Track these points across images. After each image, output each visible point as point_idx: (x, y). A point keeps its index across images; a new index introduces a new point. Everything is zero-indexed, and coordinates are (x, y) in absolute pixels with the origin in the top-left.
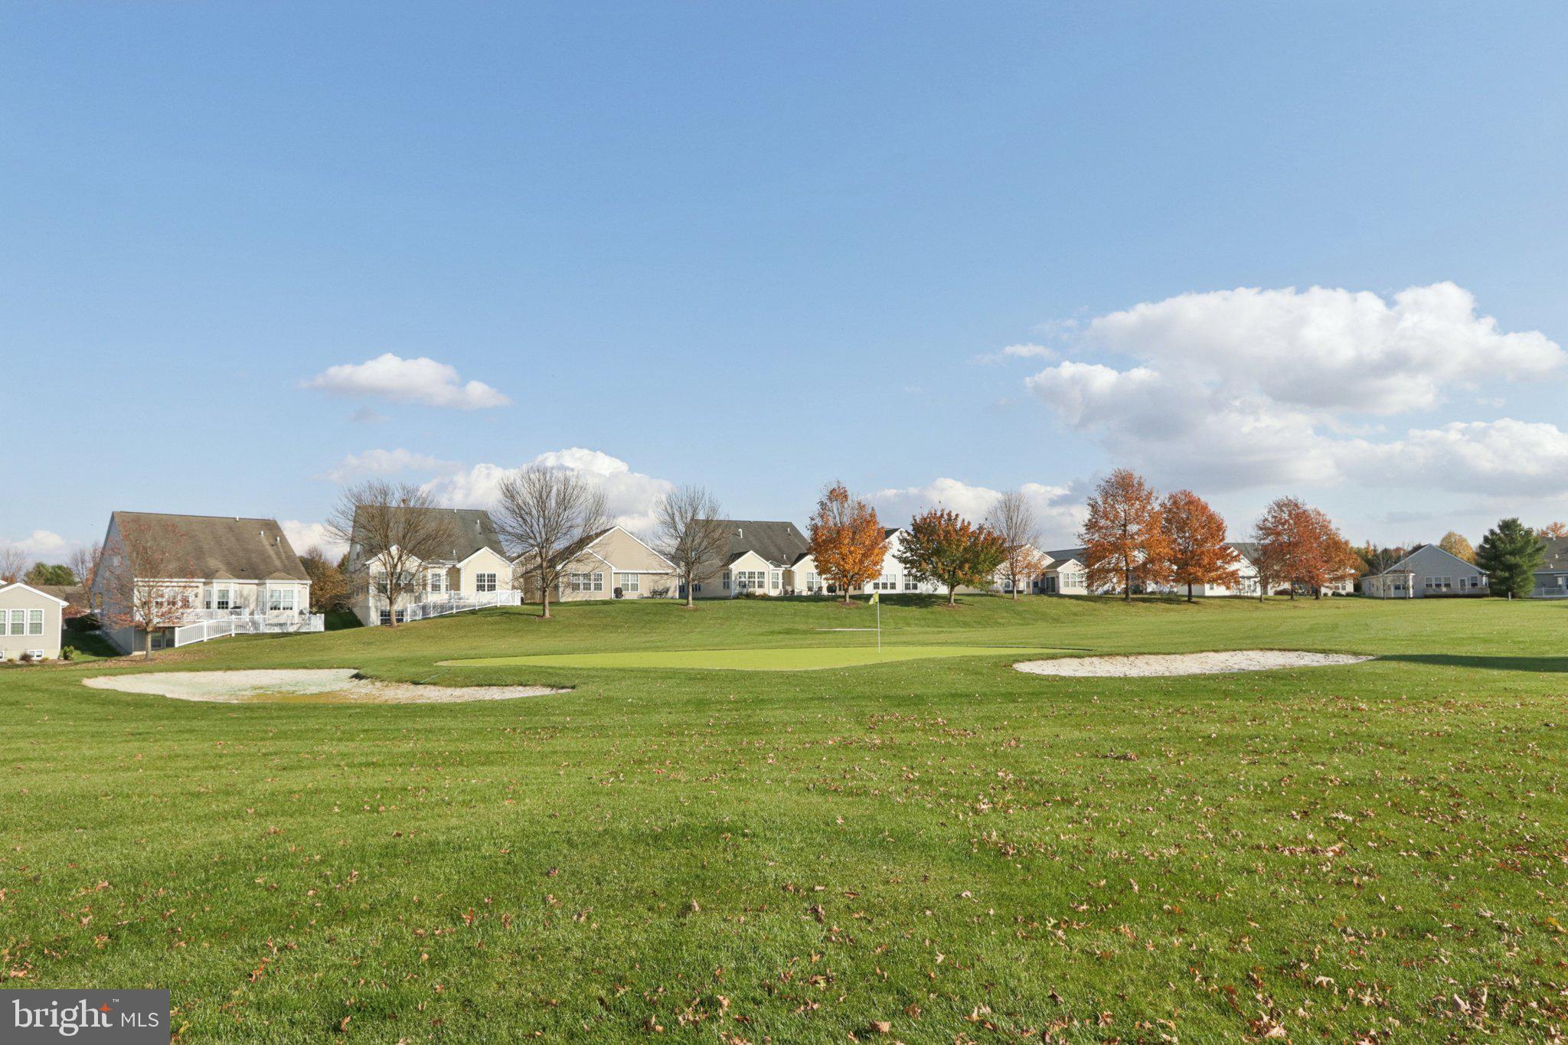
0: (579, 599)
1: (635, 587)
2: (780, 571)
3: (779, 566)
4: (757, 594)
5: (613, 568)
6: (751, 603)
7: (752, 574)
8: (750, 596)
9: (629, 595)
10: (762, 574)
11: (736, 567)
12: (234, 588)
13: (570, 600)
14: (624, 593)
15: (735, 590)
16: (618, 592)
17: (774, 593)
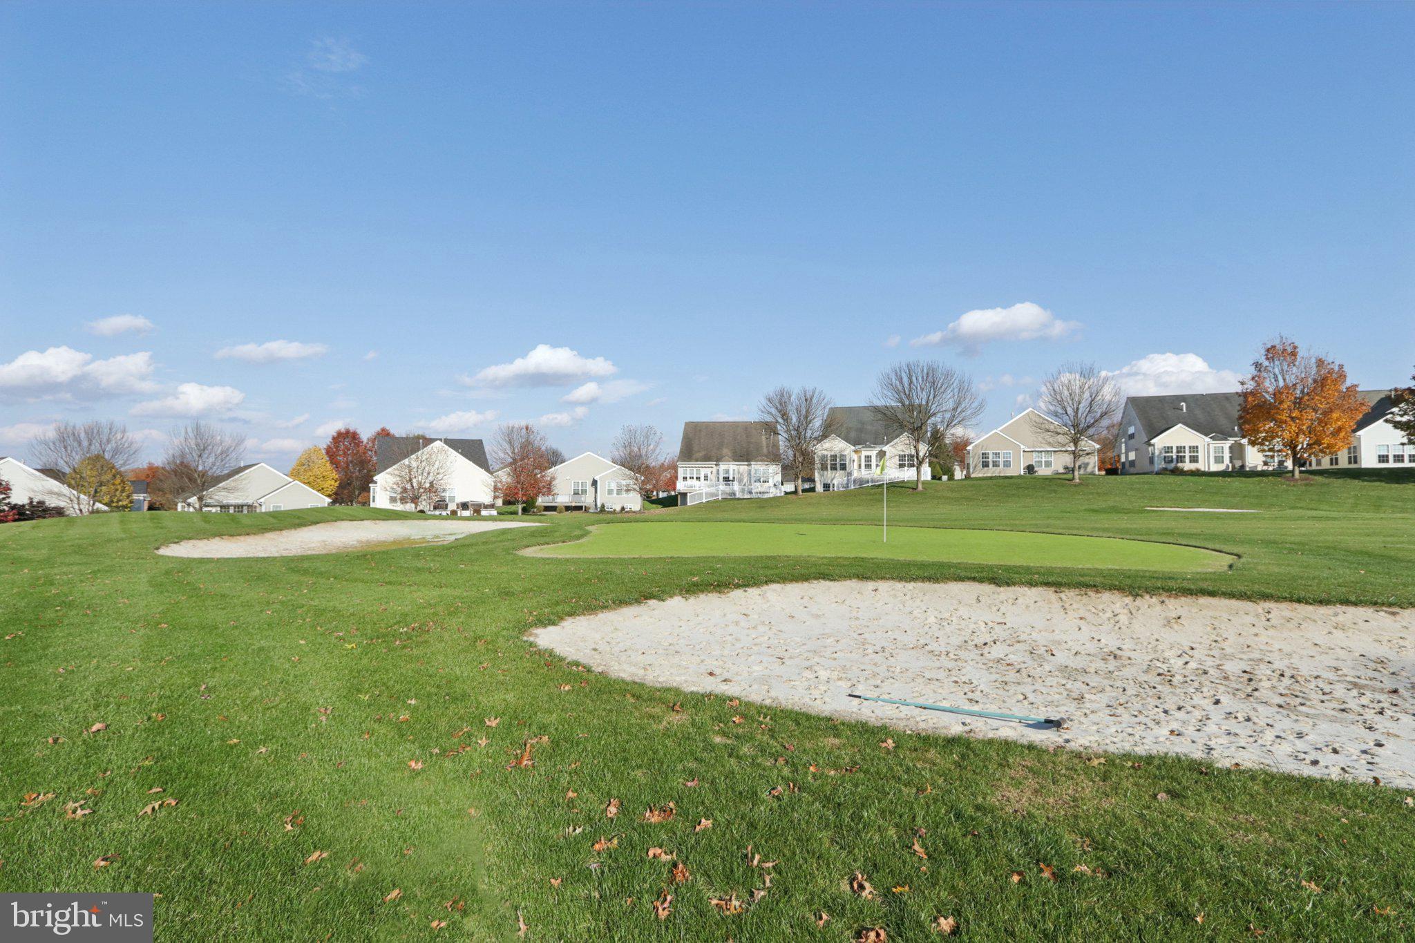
0: (989, 475)
1: (1048, 464)
2: (1226, 445)
3: (1226, 439)
4: (1185, 469)
5: (1022, 447)
6: (1179, 479)
7: (1180, 449)
8: (1177, 472)
9: (1042, 471)
10: (1194, 449)
11: (1160, 442)
12: (732, 468)
13: (981, 475)
14: (1036, 469)
15: (1159, 465)
16: (1030, 469)
17: (1215, 468)
